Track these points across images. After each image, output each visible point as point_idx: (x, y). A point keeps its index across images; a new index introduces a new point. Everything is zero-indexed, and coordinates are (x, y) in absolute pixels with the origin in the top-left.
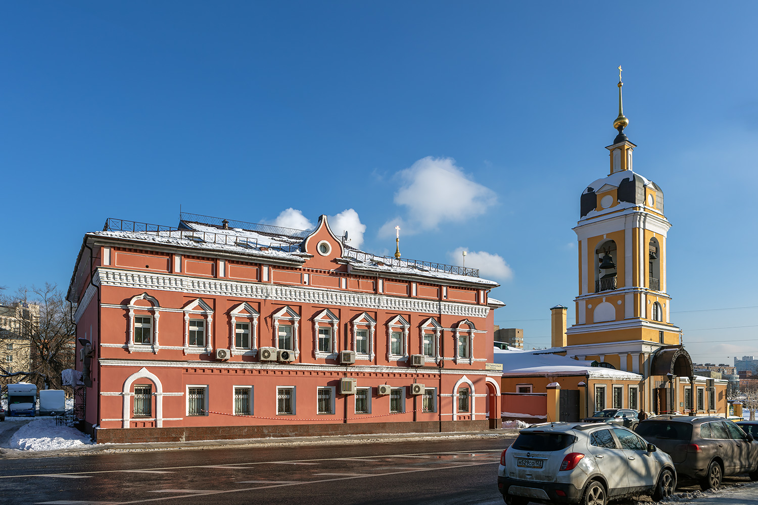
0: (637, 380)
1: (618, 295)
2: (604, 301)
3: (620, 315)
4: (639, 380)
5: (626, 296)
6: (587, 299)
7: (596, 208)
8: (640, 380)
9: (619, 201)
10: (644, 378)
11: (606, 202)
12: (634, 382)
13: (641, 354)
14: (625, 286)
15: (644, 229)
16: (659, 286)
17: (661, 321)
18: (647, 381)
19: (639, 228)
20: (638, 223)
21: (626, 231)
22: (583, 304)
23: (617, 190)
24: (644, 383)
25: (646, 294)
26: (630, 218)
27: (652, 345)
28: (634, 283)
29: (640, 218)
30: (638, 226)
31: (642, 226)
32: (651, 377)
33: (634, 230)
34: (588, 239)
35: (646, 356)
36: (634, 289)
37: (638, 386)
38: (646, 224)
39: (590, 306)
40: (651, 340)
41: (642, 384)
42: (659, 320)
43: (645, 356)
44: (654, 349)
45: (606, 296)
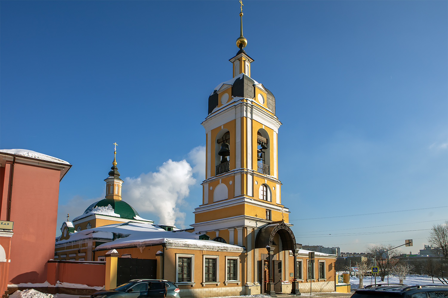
0: (238, 252)
1: (229, 176)
2: (220, 182)
3: (231, 194)
4: (239, 252)
5: (236, 177)
6: (209, 182)
7: (217, 105)
8: (241, 252)
9: (233, 96)
10: (246, 250)
11: (225, 99)
12: (234, 254)
13: (244, 228)
14: (235, 168)
15: (252, 119)
16: (269, 171)
17: (271, 201)
18: (250, 253)
19: (246, 118)
20: (245, 113)
21: (236, 120)
22: (207, 186)
23: (231, 88)
24: (247, 255)
25: (253, 175)
26: (239, 109)
27: (257, 221)
28: (242, 166)
29: (247, 109)
30: (245, 115)
31: (249, 115)
32: (256, 249)
33: (242, 118)
34: (211, 130)
35: (250, 231)
36: (241, 170)
37: (238, 258)
38: (253, 115)
39: (211, 188)
40: (256, 216)
41: (243, 257)
42: (269, 199)
43: (248, 230)
44: (260, 224)
45: (223, 178)
